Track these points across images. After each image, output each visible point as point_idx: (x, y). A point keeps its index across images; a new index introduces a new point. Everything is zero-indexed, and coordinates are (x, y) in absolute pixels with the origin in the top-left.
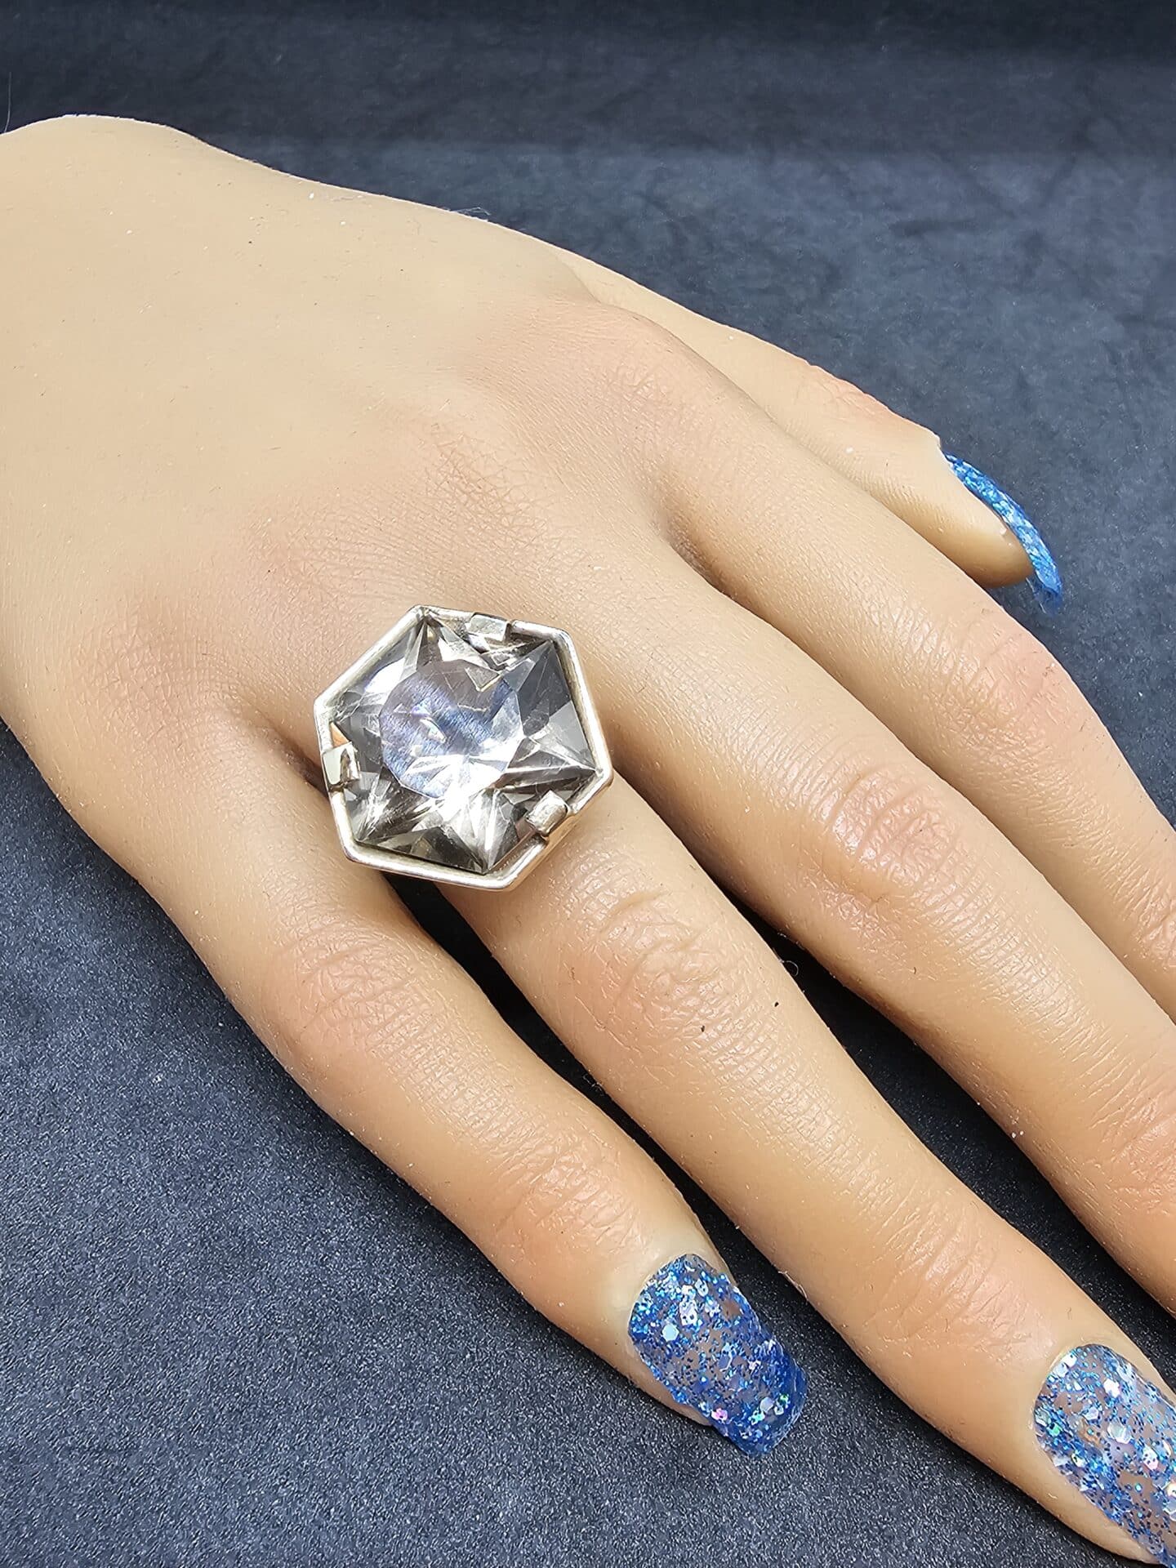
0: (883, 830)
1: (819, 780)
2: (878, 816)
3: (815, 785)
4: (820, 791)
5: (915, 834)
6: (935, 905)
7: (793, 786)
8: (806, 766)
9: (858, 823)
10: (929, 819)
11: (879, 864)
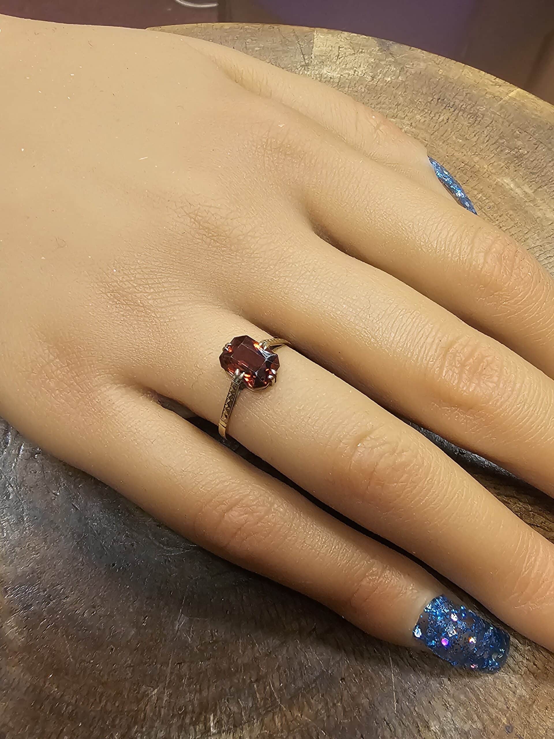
0: (466, 372)
1: (430, 354)
2: (463, 365)
3: (428, 358)
4: (431, 360)
5: (482, 370)
6: (501, 406)
7: (417, 359)
8: (421, 347)
9: (454, 372)
10: (487, 361)
11: (469, 391)
